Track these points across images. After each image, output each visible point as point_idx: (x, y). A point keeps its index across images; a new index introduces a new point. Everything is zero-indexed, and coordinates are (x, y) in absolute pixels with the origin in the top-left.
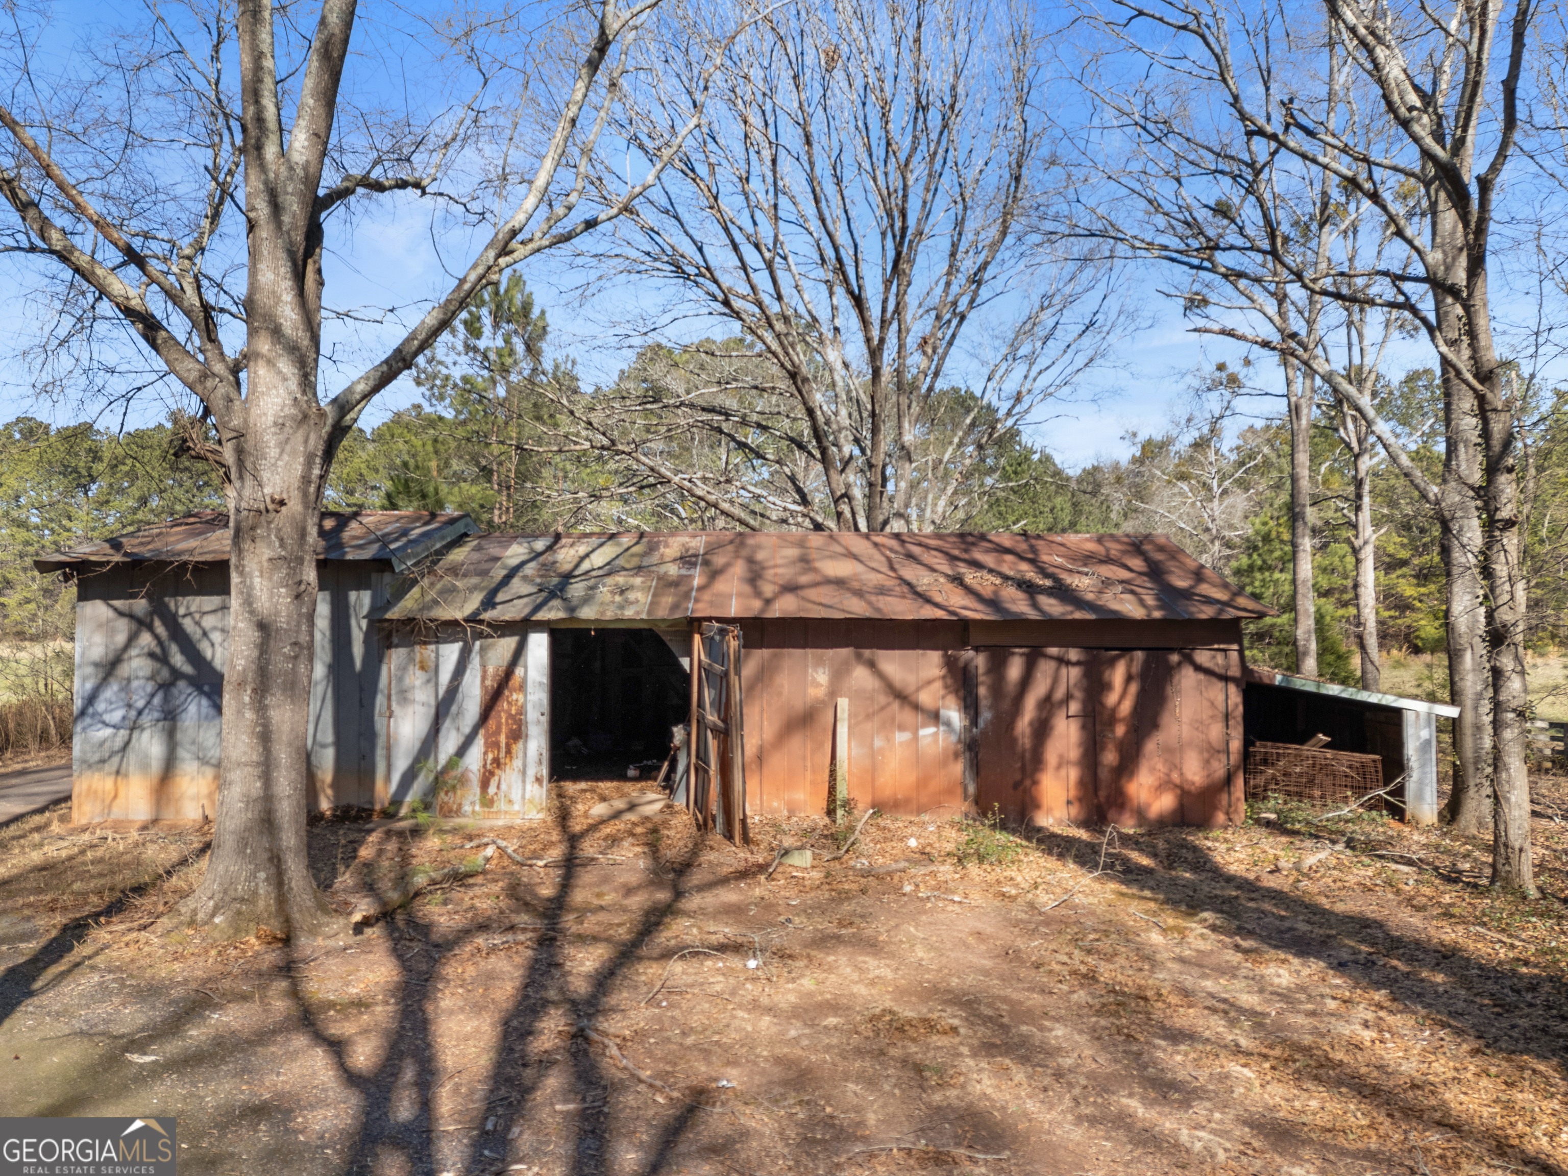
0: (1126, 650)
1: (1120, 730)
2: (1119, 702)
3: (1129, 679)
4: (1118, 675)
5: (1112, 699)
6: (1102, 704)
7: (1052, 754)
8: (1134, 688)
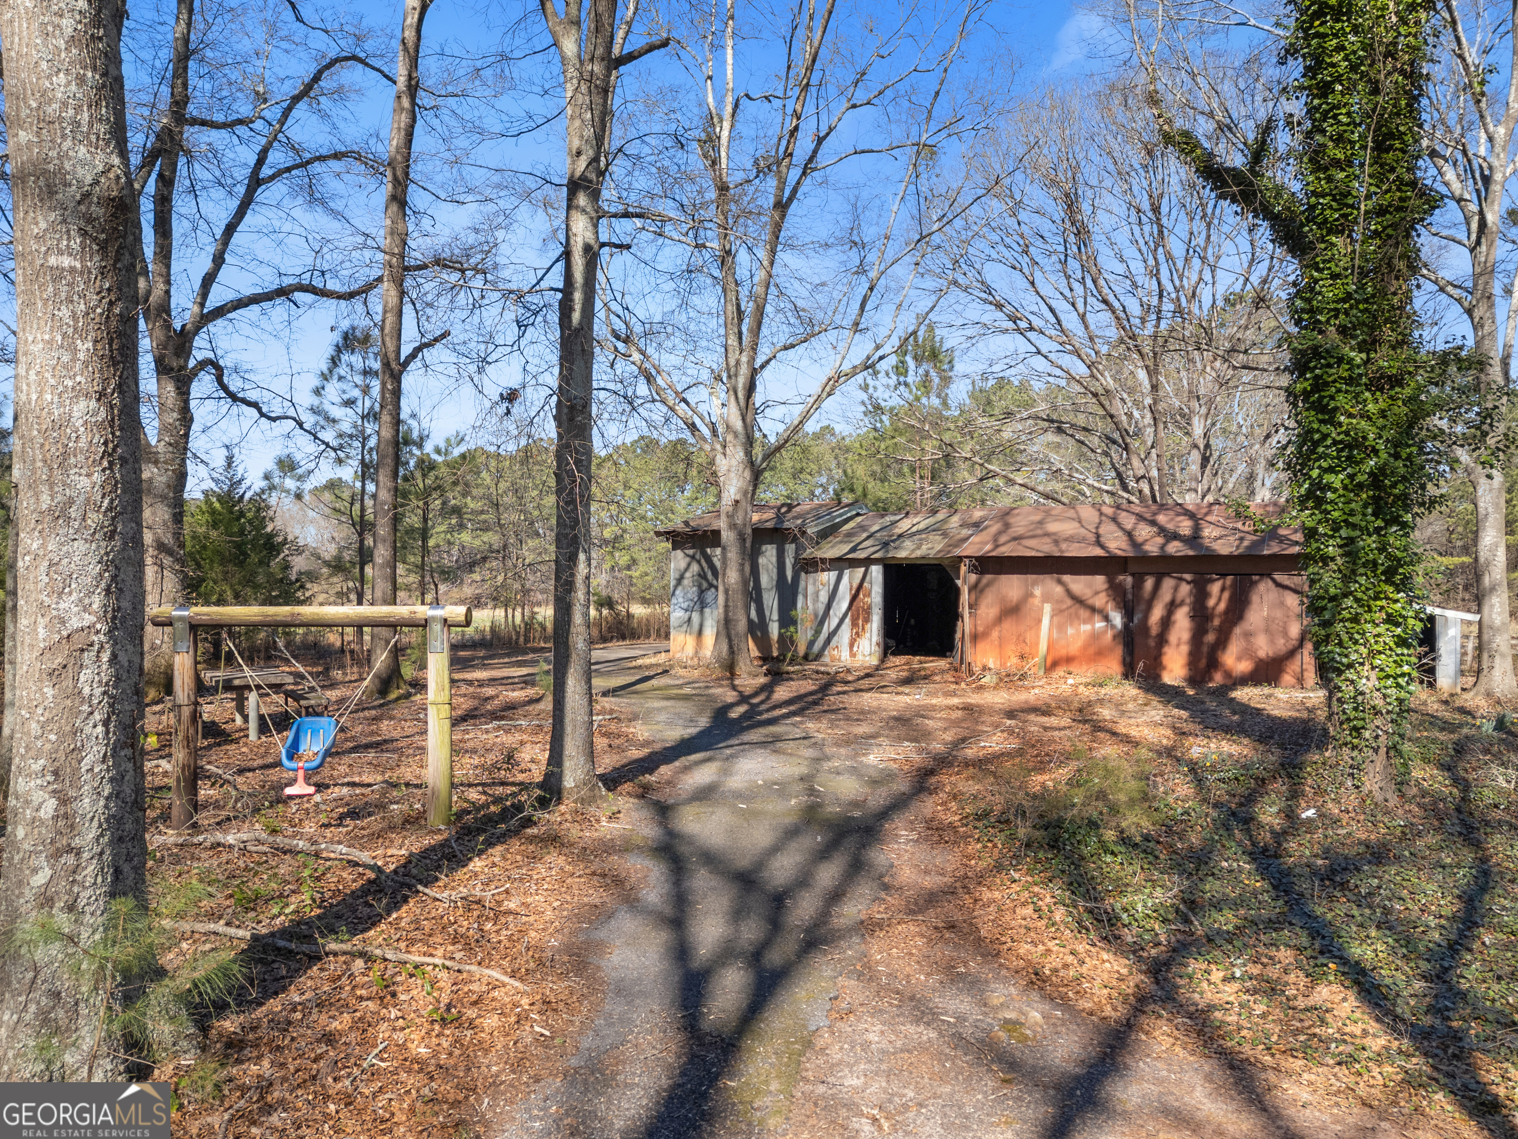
0: (1223, 575)
1: (1216, 622)
2: (1217, 604)
3: (1223, 589)
4: (1215, 588)
5: (1211, 602)
6: (1206, 608)
7: (1173, 638)
8: (1226, 595)
